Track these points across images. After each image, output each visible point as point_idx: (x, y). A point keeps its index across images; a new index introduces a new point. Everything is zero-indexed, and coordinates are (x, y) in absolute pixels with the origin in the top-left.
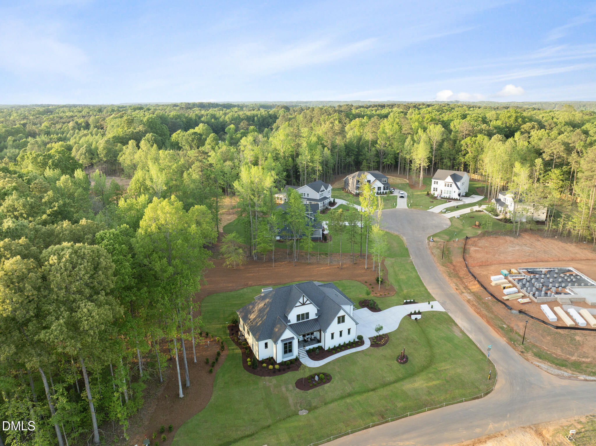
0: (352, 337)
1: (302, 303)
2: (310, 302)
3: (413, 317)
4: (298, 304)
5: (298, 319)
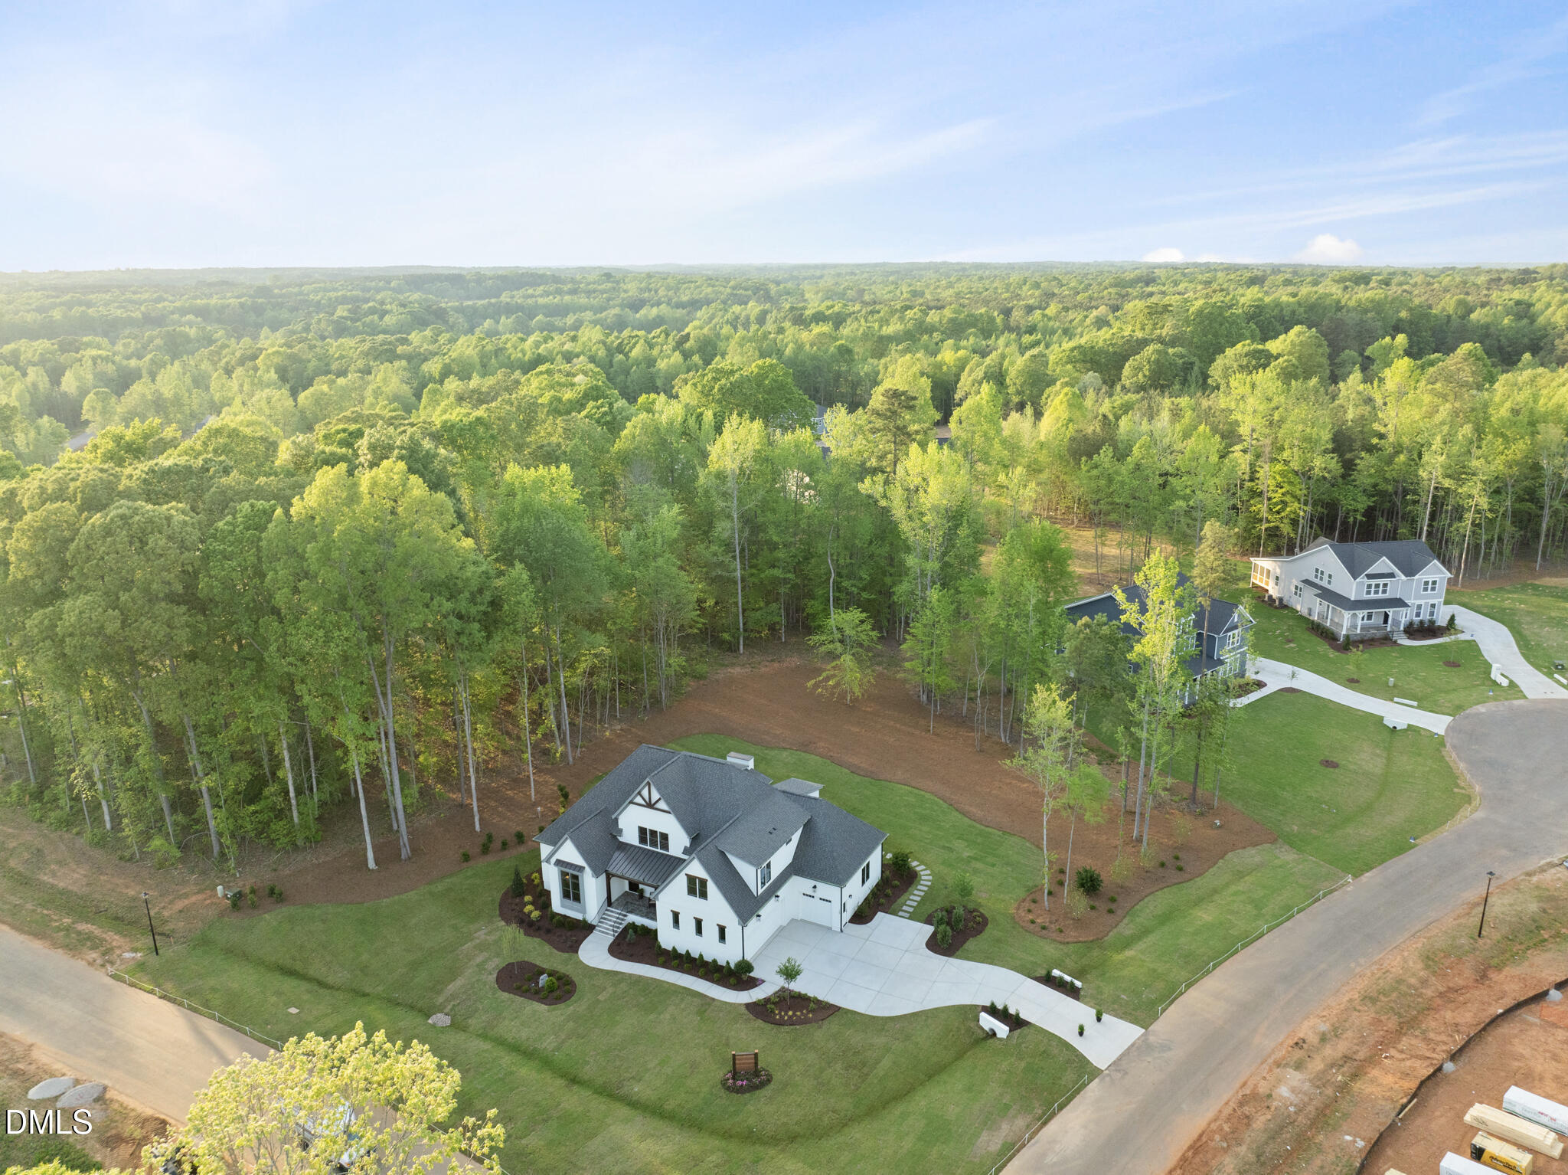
0: (727, 954)
1: (648, 801)
2: (666, 809)
3: (987, 1021)
4: (639, 800)
5: (643, 840)
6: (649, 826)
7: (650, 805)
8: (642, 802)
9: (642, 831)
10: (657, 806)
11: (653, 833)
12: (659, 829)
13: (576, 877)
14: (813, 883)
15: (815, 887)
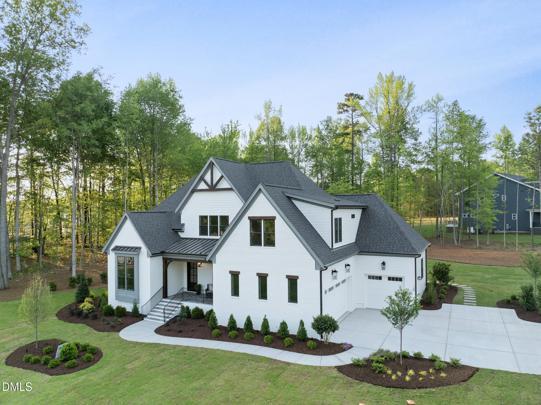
0: (298, 315)
1: (210, 183)
2: (228, 186)
4: (202, 186)
5: (203, 231)
6: (209, 213)
7: (213, 188)
8: (206, 187)
9: (203, 219)
10: (219, 187)
11: (214, 219)
12: (219, 213)
13: (131, 261)
14: (381, 259)
15: (384, 264)
